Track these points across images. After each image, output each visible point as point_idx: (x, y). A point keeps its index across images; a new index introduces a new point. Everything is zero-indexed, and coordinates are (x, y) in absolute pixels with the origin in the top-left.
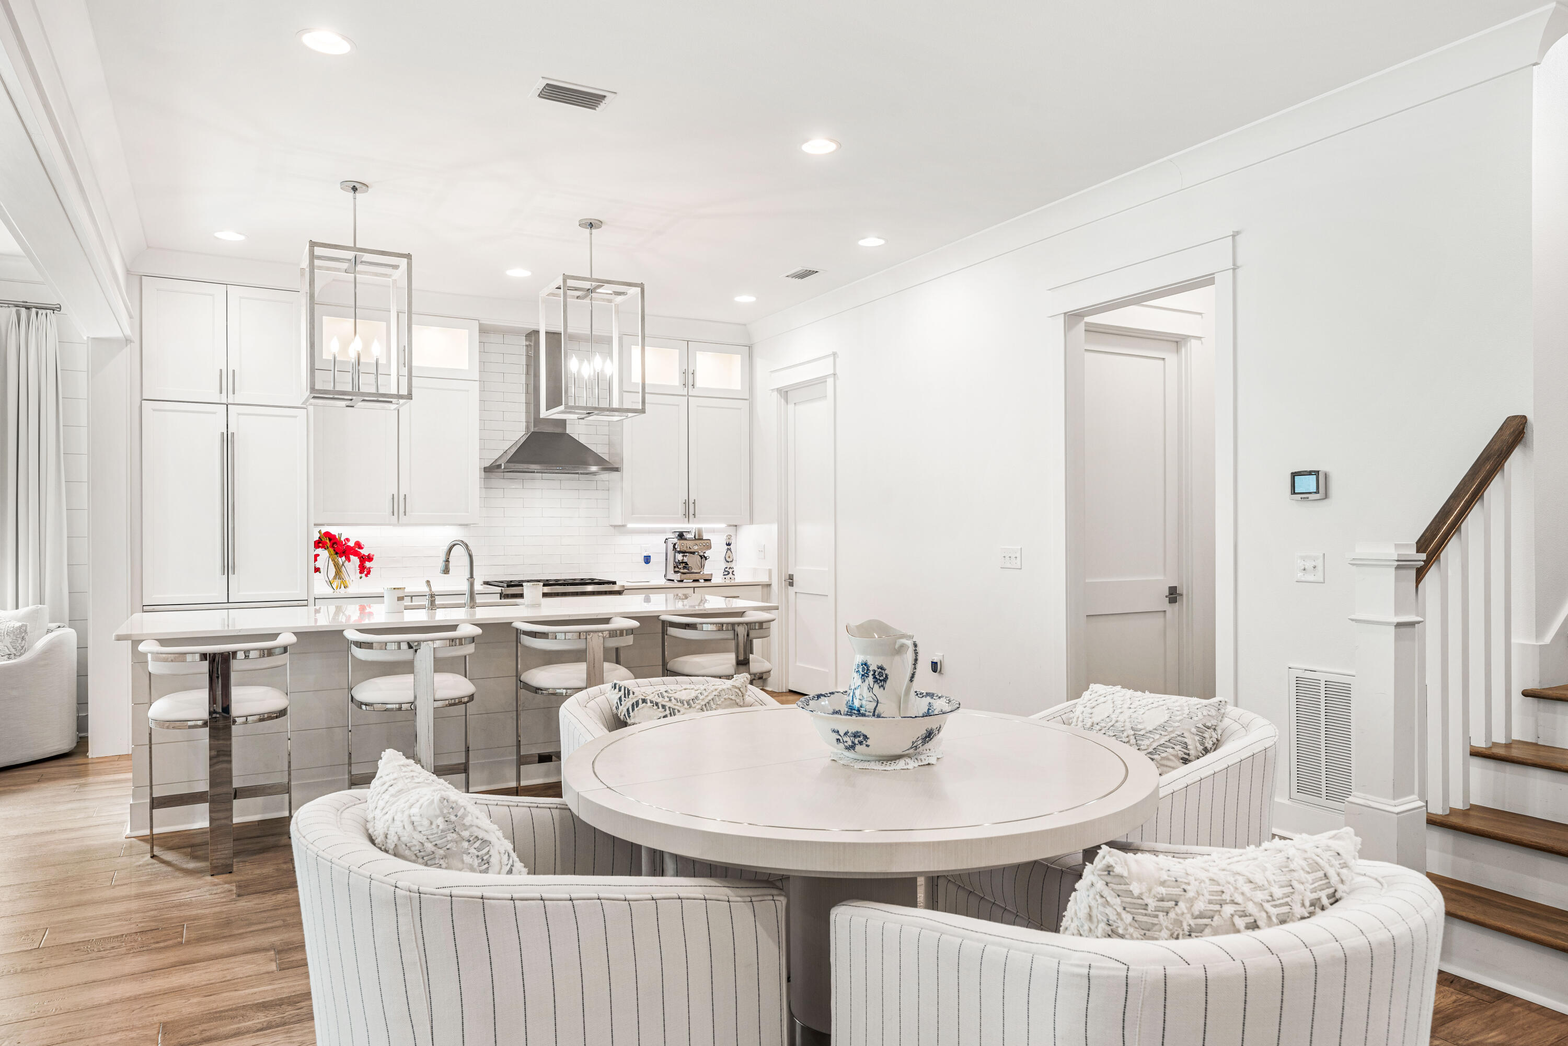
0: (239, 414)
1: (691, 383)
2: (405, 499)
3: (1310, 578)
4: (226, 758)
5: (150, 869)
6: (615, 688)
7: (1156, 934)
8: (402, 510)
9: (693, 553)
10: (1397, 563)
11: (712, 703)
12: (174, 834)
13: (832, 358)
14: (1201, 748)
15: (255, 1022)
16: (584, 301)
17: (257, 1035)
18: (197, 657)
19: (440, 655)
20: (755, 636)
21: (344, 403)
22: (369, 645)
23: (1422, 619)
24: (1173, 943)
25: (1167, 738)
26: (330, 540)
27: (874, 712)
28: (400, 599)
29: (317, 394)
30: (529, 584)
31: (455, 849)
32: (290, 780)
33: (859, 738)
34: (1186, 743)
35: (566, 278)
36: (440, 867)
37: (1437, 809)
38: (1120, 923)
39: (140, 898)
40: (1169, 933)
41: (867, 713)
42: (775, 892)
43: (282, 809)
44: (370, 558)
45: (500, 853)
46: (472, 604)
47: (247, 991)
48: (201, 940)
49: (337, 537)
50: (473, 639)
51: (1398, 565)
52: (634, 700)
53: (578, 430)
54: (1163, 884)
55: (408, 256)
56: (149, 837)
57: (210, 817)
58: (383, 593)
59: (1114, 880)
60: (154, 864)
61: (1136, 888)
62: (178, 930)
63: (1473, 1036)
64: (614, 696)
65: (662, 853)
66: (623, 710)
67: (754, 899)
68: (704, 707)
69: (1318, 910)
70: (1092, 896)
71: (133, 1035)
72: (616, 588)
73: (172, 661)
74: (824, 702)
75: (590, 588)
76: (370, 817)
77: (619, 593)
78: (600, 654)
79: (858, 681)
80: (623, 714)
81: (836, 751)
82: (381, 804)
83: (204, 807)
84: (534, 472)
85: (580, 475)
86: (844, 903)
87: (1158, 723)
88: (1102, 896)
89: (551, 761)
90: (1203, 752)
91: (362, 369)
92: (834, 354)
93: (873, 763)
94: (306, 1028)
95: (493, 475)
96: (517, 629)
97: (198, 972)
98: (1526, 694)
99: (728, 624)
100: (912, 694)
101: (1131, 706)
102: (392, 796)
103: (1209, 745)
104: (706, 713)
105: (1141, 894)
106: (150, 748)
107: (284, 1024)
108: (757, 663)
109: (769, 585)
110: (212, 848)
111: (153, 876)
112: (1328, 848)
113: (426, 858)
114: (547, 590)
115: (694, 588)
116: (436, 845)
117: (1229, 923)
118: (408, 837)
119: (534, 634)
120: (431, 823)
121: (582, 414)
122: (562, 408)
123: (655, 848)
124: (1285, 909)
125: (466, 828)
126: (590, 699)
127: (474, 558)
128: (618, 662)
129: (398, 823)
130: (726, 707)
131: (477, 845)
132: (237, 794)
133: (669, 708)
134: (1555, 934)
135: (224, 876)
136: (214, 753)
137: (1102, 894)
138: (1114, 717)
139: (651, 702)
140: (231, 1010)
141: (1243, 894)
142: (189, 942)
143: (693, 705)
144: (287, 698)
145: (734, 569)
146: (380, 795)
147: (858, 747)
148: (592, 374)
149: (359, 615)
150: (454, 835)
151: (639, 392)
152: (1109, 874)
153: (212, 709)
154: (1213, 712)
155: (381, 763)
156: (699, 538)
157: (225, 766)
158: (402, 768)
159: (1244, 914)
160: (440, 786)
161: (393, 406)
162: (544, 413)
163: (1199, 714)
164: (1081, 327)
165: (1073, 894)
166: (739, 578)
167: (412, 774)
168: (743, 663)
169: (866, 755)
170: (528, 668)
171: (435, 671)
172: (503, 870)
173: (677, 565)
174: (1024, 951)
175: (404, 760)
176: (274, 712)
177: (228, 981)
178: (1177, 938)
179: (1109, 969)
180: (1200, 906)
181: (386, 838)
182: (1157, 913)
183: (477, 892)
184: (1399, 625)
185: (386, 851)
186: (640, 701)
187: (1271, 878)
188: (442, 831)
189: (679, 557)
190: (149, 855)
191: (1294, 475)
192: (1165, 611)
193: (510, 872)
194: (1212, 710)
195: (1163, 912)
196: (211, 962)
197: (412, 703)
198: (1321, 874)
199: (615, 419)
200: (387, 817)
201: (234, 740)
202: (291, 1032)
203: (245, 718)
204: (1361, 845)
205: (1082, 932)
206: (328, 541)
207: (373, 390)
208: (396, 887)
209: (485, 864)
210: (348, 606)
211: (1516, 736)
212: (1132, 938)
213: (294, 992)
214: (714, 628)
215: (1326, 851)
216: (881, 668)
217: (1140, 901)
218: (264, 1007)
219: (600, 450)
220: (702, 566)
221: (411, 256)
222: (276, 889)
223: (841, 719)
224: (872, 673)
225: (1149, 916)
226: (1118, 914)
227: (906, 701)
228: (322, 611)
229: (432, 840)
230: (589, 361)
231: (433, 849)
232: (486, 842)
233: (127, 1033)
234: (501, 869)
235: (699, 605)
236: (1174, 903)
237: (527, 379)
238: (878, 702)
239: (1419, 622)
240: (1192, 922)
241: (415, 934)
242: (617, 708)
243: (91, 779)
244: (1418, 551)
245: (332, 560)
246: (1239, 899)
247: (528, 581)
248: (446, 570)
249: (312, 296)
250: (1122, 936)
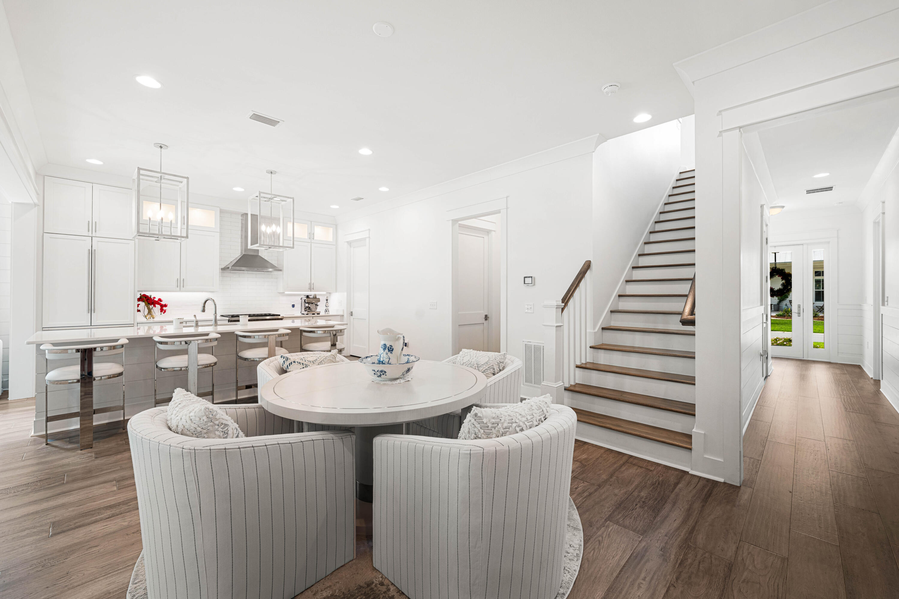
0: (98, 241)
1: (312, 238)
2: (183, 280)
3: (529, 311)
4: (90, 396)
5: (46, 450)
6: (282, 357)
7: (491, 436)
8: (182, 285)
9: (313, 303)
10: (556, 306)
11: (323, 361)
12: (59, 433)
13: (368, 231)
14: (498, 369)
15: (105, 515)
16: (268, 203)
17: (106, 521)
18: (74, 351)
19: (201, 346)
20: (339, 335)
21: (154, 239)
22: (166, 343)
23: (562, 324)
24: (497, 439)
25: (488, 367)
26: (145, 298)
27: (388, 362)
28: (181, 323)
29: (140, 234)
30: (242, 316)
31: (212, 429)
32: (124, 404)
33: (383, 372)
34: (494, 368)
35: (260, 193)
36: (204, 437)
37: (567, 385)
38: (479, 433)
39: (39, 465)
40: (495, 435)
41: (386, 363)
42: (351, 434)
43: (120, 417)
44: (166, 306)
45: (233, 429)
46: (215, 325)
47: (101, 501)
48: (74, 481)
49: (149, 296)
50: (216, 339)
51: (557, 307)
52: (290, 362)
53: (264, 254)
54: (493, 418)
55: (187, 178)
56: (45, 435)
57: (80, 423)
58: (173, 321)
59: (477, 419)
60: (48, 448)
61: (485, 421)
62: (61, 477)
63: (578, 457)
64: (282, 360)
65: (302, 422)
66: (285, 366)
67: (343, 437)
68: (319, 363)
69: (541, 422)
70: (470, 425)
71: (35, 530)
72: (280, 317)
73: (60, 353)
74: (369, 359)
75: (268, 317)
76: (169, 418)
77: (281, 319)
78: (274, 343)
79: (382, 351)
80: (285, 368)
81: (373, 377)
82: (175, 412)
83: (78, 419)
84: (244, 271)
85: (265, 272)
86: (379, 435)
87: (485, 362)
88: (473, 425)
89: (251, 388)
90: (499, 371)
91: (163, 224)
92: (369, 230)
93: (388, 382)
94: (132, 514)
95: (224, 271)
96: (237, 335)
97: (73, 496)
98: (591, 347)
99: (327, 331)
100: (402, 355)
101: (476, 356)
102: (180, 408)
103: (501, 368)
104: (320, 366)
105: (487, 422)
106: (47, 393)
107: (121, 514)
108: (339, 345)
109: (343, 316)
110: (81, 437)
111: (47, 453)
112: (543, 401)
113: (198, 435)
114: (250, 318)
115: (313, 317)
116: (202, 428)
117: (514, 430)
118: (189, 426)
119: (245, 337)
120: (200, 419)
121: (266, 248)
122: (258, 245)
123: (300, 421)
124: (531, 423)
125: (217, 420)
126: (271, 362)
127: (217, 306)
128: (281, 347)
129: (183, 420)
130: (329, 363)
131: (222, 427)
132: (95, 412)
133: (305, 364)
134: (599, 422)
135: (88, 450)
136: (83, 394)
137: (474, 424)
138: (470, 360)
139: (297, 362)
140: (92, 511)
141: (518, 419)
142: (67, 483)
143: (315, 363)
144: (123, 368)
145: (329, 310)
146: (174, 408)
147: (382, 376)
148: (271, 232)
149: (160, 330)
150: (211, 423)
151: (291, 240)
152: (476, 416)
153: (82, 374)
154: (503, 357)
155: (174, 395)
156: (315, 298)
157: (90, 399)
158: (185, 396)
159: (519, 426)
160: (204, 403)
161: (179, 241)
162: (250, 247)
163: (498, 358)
164: (457, 225)
165: (463, 424)
166: (331, 313)
167: (190, 398)
168: (334, 345)
169: (385, 379)
170: (241, 351)
171: (198, 353)
172: (234, 436)
173: (306, 308)
174: (447, 447)
175: (185, 392)
176: (116, 374)
177: (90, 498)
178: (498, 437)
179: (477, 450)
180: (505, 425)
181: (177, 427)
182: (492, 428)
183: (223, 447)
184: (557, 326)
185: (177, 433)
186: (293, 362)
187: (527, 413)
188: (205, 422)
189: (307, 305)
190: (45, 444)
191: (525, 278)
192: (484, 323)
193: (237, 437)
194: (502, 357)
195: (493, 428)
196: (80, 490)
197: (187, 367)
198: (541, 410)
199: (281, 250)
200: (178, 418)
201: (94, 387)
202: (125, 517)
203: (100, 378)
204: (552, 399)
205: (466, 438)
206: (144, 298)
207: (169, 234)
208: (183, 448)
209: (225, 435)
210: (154, 326)
211: (588, 361)
212: (483, 438)
213: (126, 498)
214: (322, 332)
215: (543, 402)
216: (391, 346)
217: (486, 425)
218: (111, 507)
219: (274, 263)
220: (316, 309)
221: (189, 178)
222: (116, 453)
223: (376, 365)
224: (387, 348)
225: (489, 430)
226: (479, 430)
227: (400, 358)
228: (141, 328)
229: (200, 426)
230: (270, 227)
231: (201, 430)
232: (226, 425)
233: (31, 530)
234: (233, 435)
235: (315, 323)
236: (497, 425)
237: (241, 233)
238: (390, 359)
239: (562, 326)
240: (503, 431)
241: (192, 468)
242: (283, 365)
243: (10, 410)
244: (562, 303)
245: (147, 307)
246: (517, 421)
247: (241, 315)
248: (204, 311)
249: (138, 191)
250: (480, 438)
